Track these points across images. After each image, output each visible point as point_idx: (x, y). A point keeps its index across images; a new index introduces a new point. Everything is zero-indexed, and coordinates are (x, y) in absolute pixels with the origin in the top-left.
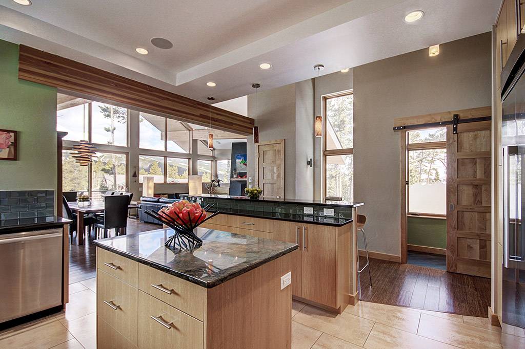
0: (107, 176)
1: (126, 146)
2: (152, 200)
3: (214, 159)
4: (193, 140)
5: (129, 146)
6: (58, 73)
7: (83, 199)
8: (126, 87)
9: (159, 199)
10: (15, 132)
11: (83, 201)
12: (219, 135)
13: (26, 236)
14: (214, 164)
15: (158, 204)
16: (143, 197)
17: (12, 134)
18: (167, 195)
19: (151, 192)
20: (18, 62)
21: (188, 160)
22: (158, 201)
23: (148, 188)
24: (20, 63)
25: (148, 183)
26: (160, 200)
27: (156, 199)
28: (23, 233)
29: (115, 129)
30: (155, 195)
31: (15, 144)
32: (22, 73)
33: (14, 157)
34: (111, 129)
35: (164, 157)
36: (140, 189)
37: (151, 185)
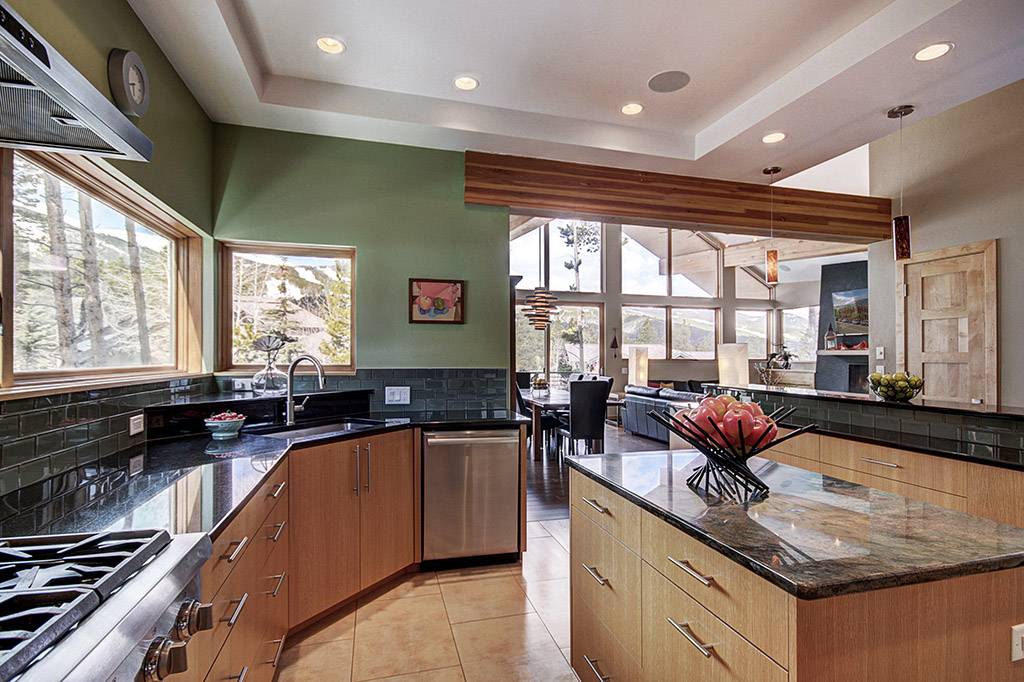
0: (568, 346)
1: (599, 291)
2: (645, 392)
3: (774, 305)
4: (724, 268)
5: (605, 291)
6: (511, 183)
7: (539, 384)
8: (606, 184)
9: (658, 391)
10: (461, 282)
11: (540, 388)
12: (786, 252)
13: (471, 436)
14: (773, 316)
15: (657, 400)
16: (630, 386)
17: (459, 285)
18: (672, 384)
19: (644, 377)
20: (464, 177)
21: (714, 311)
22: (657, 396)
23: (638, 368)
24: (467, 179)
25: (638, 360)
26: (661, 393)
27: (653, 390)
28: (468, 432)
29: (580, 263)
30: (651, 383)
31: (462, 300)
32: (469, 194)
33: (461, 320)
34: (574, 263)
35: (666, 307)
36: (624, 371)
37: (644, 363)
